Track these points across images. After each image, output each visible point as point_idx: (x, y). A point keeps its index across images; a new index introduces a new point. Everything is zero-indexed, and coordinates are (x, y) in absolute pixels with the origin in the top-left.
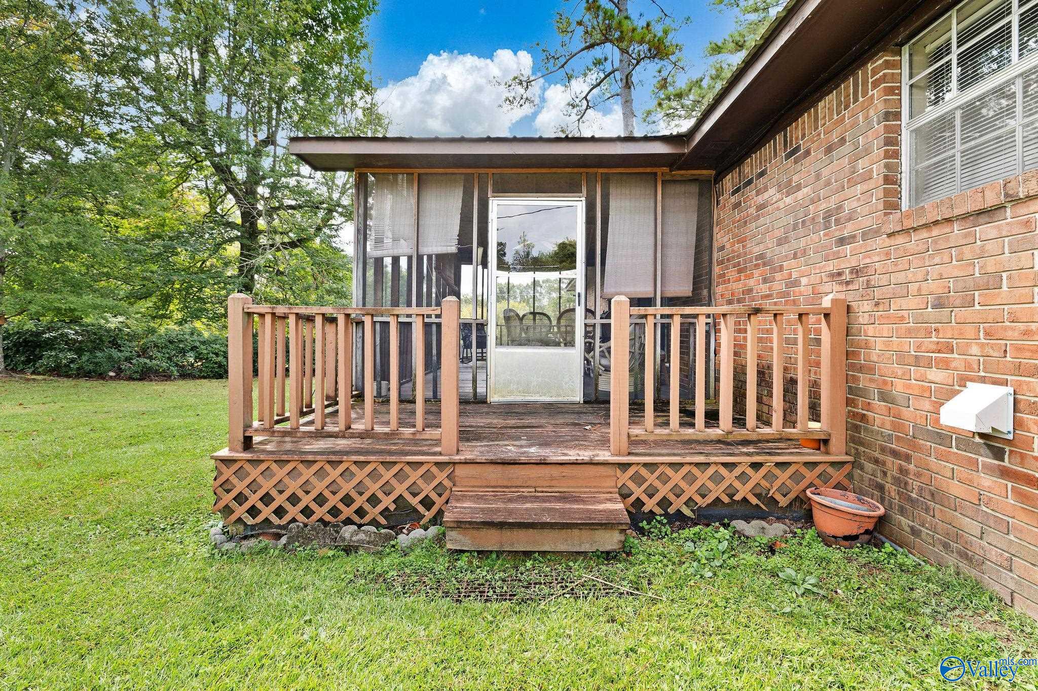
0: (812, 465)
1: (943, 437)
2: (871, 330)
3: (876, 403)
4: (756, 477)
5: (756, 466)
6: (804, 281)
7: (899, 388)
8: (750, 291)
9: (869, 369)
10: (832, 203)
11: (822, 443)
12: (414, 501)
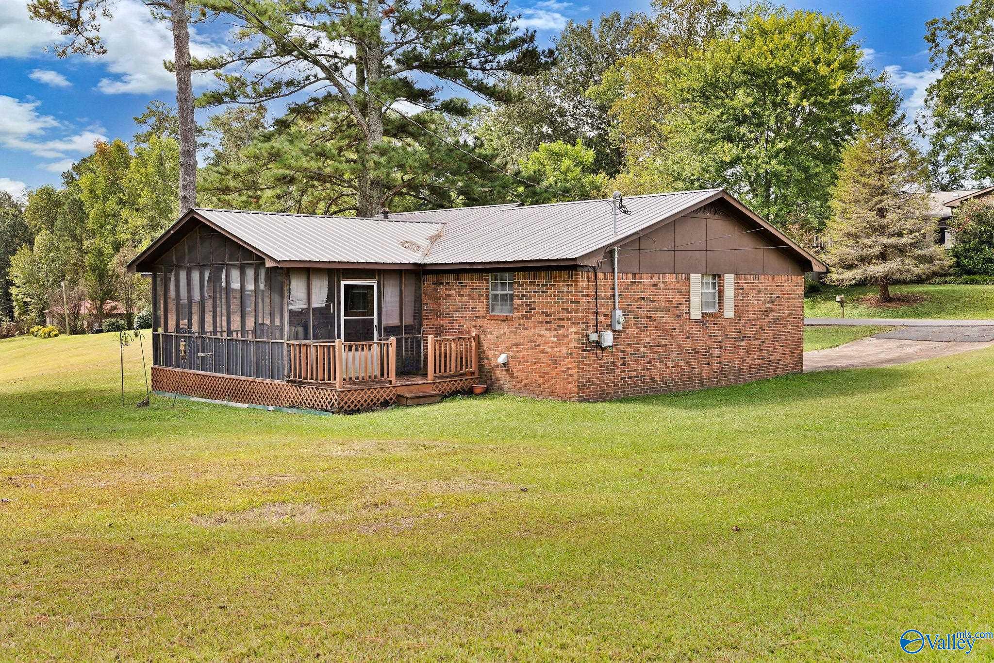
0: (472, 379)
1: (497, 366)
2: (484, 342)
3: (486, 361)
4: (461, 384)
5: (461, 380)
6: (465, 326)
7: (490, 356)
8: (443, 325)
9: (483, 352)
10: (474, 305)
11: (473, 373)
12: (388, 399)
